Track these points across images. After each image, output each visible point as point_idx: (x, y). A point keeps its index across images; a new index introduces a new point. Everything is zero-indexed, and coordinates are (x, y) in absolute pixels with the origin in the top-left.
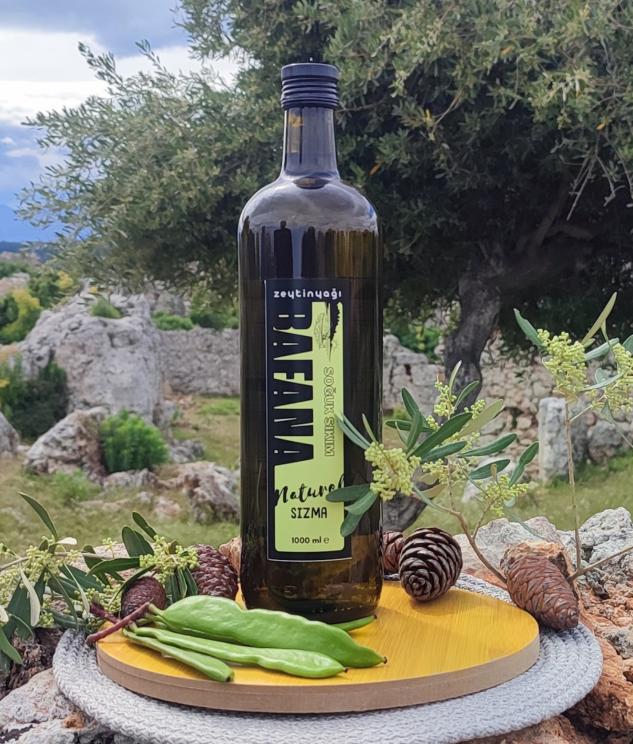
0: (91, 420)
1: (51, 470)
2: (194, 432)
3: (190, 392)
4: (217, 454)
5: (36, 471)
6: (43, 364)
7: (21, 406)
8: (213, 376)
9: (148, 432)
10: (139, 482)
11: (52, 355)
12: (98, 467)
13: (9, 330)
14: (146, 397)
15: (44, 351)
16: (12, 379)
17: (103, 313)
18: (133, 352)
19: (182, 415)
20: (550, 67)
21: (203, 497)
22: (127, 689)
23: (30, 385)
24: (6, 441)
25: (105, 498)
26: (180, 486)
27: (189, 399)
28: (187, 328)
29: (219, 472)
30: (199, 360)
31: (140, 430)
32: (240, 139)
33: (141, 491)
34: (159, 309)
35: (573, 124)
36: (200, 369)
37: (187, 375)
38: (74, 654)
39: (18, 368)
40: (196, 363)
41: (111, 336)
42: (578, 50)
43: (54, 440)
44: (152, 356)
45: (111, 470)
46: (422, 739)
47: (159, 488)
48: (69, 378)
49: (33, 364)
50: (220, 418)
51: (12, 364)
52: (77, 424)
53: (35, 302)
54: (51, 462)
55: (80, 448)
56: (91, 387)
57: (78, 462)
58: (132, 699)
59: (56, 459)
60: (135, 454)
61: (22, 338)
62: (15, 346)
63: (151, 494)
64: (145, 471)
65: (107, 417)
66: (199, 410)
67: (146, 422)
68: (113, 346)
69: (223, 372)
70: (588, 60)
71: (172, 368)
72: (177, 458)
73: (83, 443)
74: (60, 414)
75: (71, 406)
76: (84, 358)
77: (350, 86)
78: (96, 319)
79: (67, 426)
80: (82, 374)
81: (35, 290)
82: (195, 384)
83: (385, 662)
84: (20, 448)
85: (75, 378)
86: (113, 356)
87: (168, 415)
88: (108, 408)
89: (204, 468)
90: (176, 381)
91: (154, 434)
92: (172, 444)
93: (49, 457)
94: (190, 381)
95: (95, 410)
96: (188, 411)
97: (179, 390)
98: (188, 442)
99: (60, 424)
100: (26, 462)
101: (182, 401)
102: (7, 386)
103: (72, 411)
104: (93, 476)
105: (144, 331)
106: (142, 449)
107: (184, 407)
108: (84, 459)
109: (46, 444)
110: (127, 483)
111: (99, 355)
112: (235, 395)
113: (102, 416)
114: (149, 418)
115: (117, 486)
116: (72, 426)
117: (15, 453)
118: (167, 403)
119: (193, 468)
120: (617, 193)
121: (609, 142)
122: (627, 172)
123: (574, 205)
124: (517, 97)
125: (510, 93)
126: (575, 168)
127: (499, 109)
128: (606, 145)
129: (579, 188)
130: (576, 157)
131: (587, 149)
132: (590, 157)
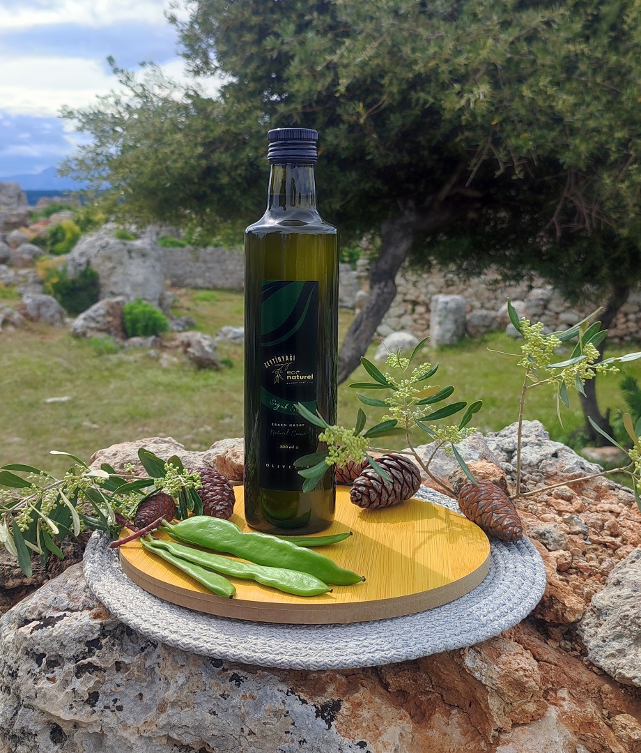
0: (116, 305)
1: (88, 335)
2: (186, 312)
3: (184, 286)
4: (203, 326)
5: (78, 335)
6: (82, 268)
9: (154, 312)
10: (149, 344)
11: (88, 263)
12: (121, 334)
13: (60, 246)
14: (154, 288)
15: (83, 260)
16: (61, 278)
17: (123, 237)
19: (179, 301)
20: (457, 82)
21: (194, 354)
23: (74, 282)
24: (57, 316)
26: (178, 347)
27: (183, 291)
28: (182, 245)
29: (205, 339)
30: (191, 267)
31: (150, 311)
33: (150, 349)
34: (163, 234)
35: (473, 121)
36: (191, 272)
37: (182, 276)
38: (101, 553)
39: (65, 270)
40: (188, 269)
41: (129, 252)
42: (479, 70)
43: (90, 317)
44: (158, 265)
45: (130, 335)
46: (401, 653)
47: (163, 348)
48: (101, 277)
49: (75, 268)
50: (205, 303)
51: (61, 268)
52: (106, 308)
53: (77, 229)
54: (88, 330)
55: (109, 322)
56: (116, 283)
57: (108, 331)
59: (92, 329)
60: (146, 327)
61: (67, 251)
62: (64, 257)
63: (158, 351)
64: (152, 338)
65: (127, 303)
66: (191, 298)
67: (154, 307)
68: (131, 258)
69: (207, 274)
70: (487, 78)
72: (175, 328)
73: (110, 319)
74: (95, 300)
75: (101, 295)
76: (111, 265)
77: (304, 94)
78: (118, 241)
79: (99, 308)
80: (110, 276)
81: (77, 221)
82: (188, 281)
83: (364, 581)
84: (68, 320)
85: (104, 278)
86: (131, 264)
87: (169, 301)
88: (128, 296)
89: (195, 336)
90: (175, 279)
91: (159, 313)
92: (172, 319)
93: (88, 327)
94: (184, 280)
95: (119, 299)
96: (184, 298)
97: (177, 284)
98: (184, 318)
99: (95, 307)
100: (72, 330)
101: (178, 292)
102: (58, 283)
103: (103, 298)
104: (118, 340)
105: (153, 249)
106: (151, 323)
107: (180, 296)
108: (112, 329)
109: (85, 319)
110: (141, 345)
111: (121, 263)
112: (215, 288)
113: (123, 303)
114: (156, 303)
115: (134, 346)
116: (103, 309)
117: (64, 324)
118: (169, 293)
119: (187, 337)
120: (506, 169)
121: (499, 135)
122: (513, 155)
123: (472, 177)
124: (432, 100)
125: (426, 97)
126: (472, 152)
127: (415, 111)
128: (497, 137)
129: (475, 166)
130: (474, 144)
131: (482, 139)
132: (485, 144)
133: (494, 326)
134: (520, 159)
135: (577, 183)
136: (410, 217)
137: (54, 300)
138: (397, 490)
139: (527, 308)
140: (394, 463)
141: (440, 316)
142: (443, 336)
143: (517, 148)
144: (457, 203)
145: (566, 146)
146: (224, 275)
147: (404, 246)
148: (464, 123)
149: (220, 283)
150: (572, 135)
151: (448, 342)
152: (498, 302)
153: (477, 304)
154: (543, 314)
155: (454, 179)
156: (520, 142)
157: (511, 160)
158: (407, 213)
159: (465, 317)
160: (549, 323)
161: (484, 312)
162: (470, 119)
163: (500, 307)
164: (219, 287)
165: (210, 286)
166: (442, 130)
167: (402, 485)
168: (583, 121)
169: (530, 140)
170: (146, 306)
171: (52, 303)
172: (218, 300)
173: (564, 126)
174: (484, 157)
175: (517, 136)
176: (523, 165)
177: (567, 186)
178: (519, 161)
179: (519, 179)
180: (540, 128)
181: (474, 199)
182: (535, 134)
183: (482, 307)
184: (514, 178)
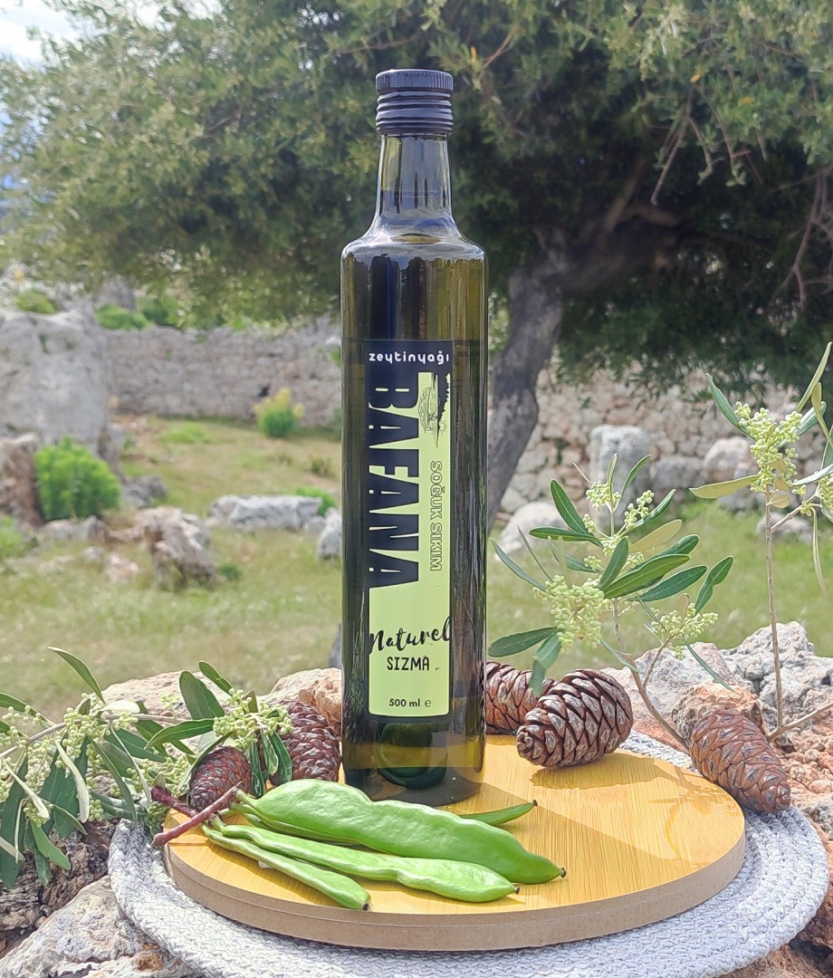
0: (20, 452)
2: (149, 466)
3: (145, 412)
4: (181, 495)
8: (174, 391)
9: (94, 467)
10: (84, 535)
12: (31, 514)
14: (89, 417)
18: (71, 360)
19: (134, 444)
21: (169, 554)
22: (218, 914)
25: (42, 555)
26: (137, 540)
27: (143, 421)
28: (139, 326)
29: (189, 522)
30: (156, 370)
31: (85, 465)
33: (87, 545)
34: (104, 301)
35: (660, 73)
36: (156, 381)
37: (139, 390)
38: (136, 860)
40: (152, 374)
41: (43, 339)
44: (96, 366)
45: (48, 517)
47: (111, 542)
50: (185, 448)
52: (3, 457)
55: (8, 489)
56: (17, 406)
57: (5, 508)
58: (229, 932)
60: (79, 496)
63: (101, 550)
64: (91, 520)
65: (41, 447)
66: (157, 437)
67: (89, 456)
68: (45, 351)
69: (187, 386)
71: (120, 381)
72: (131, 500)
73: (10, 482)
76: (7, 367)
77: (373, 15)
78: (23, 315)
80: (6, 388)
82: (153, 401)
83: (563, 875)
86: (47, 365)
87: (117, 444)
88: (40, 433)
89: (168, 516)
90: (127, 398)
91: (103, 469)
92: (124, 482)
94: (144, 398)
95: (27, 438)
96: (145, 437)
98: (145, 479)
101: (134, 425)
104: (26, 526)
105: (86, 332)
106: (88, 489)
107: (138, 432)
108: (13, 504)
110: (70, 536)
111: (27, 363)
112: (202, 417)
113: (34, 447)
114: (93, 448)
115: (56, 540)
118: (116, 427)
119: (155, 517)
120: (714, 167)
121: (704, 99)
122: (727, 139)
123: (660, 182)
124: (589, 35)
125: (579, 29)
126: (660, 131)
127: (564, 52)
128: (700, 103)
129: (666, 159)
130: (663, 118)
131: (678, 108)
132: (680, 117)
134: (740, 147)
136: (559, 264)
138: (590, 732)
140: (588, 685)
144: (637, 235)
145: (812, 122)
146: (218, 387)
147: (549, 322)
148: (644, 77)
149: (211, 404)
152: (704, 439)
153: (667, 445)
156: (737, 114)
157: (724, 148)
158: (552, 255)
159: (647, 471)
161: (681, 461)
162: (655, 69)
163: (707, 451)
164: (210, 413)
165: (193, 411)
166: (610, 89)
167: (599, 724)
169: (754, 111)
170: (78, 454)
172: (207, 442)
174: (680, 143)
175: (734, 102)
176: (744, 159)
177: (816, 202)
178: (736, 150)
179: (738, 186)
180: (770, 88)
181: (663, 229)
182: (762, 99)
183: (676, 451)
184: (730, 184)
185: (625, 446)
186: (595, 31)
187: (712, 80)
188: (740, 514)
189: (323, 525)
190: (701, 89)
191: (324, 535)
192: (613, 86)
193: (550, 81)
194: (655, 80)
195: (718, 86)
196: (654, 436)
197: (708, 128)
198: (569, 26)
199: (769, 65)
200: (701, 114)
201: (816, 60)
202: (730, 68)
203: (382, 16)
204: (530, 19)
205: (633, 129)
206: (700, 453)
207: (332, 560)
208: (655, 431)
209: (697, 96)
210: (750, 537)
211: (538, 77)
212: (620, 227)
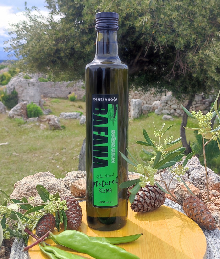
0: (24, 105)
1: (14, 117)
2: (49, 107)
3: (48, 97)
4: (54, 112)
5: (11, 117)
6: (12, 90)
7: (7, 101)
8: (53, 93)
9: (38, 108)
10: (36, 120)
11: (14, 88)
12: (26, 116)
13: (4, 82)
14: (37, 98)
15: (12, 87)
16: (5, 94)
17: (26, 78)
18: (34, 88)
19: (46, 103)
20: (140, 16)
21: (52, 124)
23: (9, 96)
24: (3, 110)
25: (28, 124)
26: (46, 121)
27: (47, 99)
28: (46, 81)
29: (55, 118)
30: (50, 89)
31: (36, 107)
32: (60, 34)
33: (37, 122)
34: (40, 77)
36: (50, 91)
37: (47, 93)
39: (6, 91)
40: (49, 90)
41: (28, 84)
42: (147, 11)
43: (15, 110)
44: (38, 89)
45: (29, 117)
47: (41, 122)
48: (19, 94)
49: (10, 90)
50: (55, 103)
51: (4, 91)
52: (21, 106)
53: (9, 75)
54: (14, 115)
55: (22, 112)
56: (24, 96)
57: (21, 115)
59: (16, 115)
60: (35, 113)
61: (7, 84)
62: (5, 86)
63: (39, 123)
64: (37, 118)
65: (28, 104)
66: (50, 101)
68: (29, 86)
69: (55, 92)
70: (150, 14)
71: (43, 91)
72: (45, 113)
73: (22, 110)
74: (17, 103)
76: (22, 89)
77: (89, 21)
78: (25, 79)
80: (22, 93)
81: (10, 72)
82: (49, 95)
84: (7, 111)
85: (20, 94)
86: (29, 89)
87: (43, 103)
88: (28, 101)
89: (52, 116)
90: (44, 94)
91: (39, 108)
92: (44, 110)
93: (14, 114)
94: (48, 94)
95: (25, 102)
96: (47, 102)
97: (45, 97)
98: (48, 109)
99: (17, 106)
100: (9, 115)
101: (46, 99)
102: (4, 96)
103: (20, 102)
104: (25, 119)
105: (37, 83)
106: (36, 112)
107: (46, 101)
108: (23, 115)
109: (13, 111)
110: (33, 121)
111: (26, 88)
112: (58, 98)
113: (27, 104)
114: (38, 104)
115: (31, 121)
116: (19, 106)
117: (6, 113)
118: (42, 100)
119: (49, 117)
120: (157, 50)
121: (155, 37)
122: (159, 44)
123: (146, 53)
124: (132, 24)
125: (130, 23)
126: (146, 43)
127: (127, 28)
128: (154, 37)
129: (147, 49)
130: (146, 40)
131: (149, 38)
132: (150, 40)
133: (151, 110)
134: (162, 46)
135: (180, 55)
137: (2, 103)
139: (161, 103)
141: (134, 107)
142: (135, 115)
143: (161, 42)
144: (141, 63)
145: (176, 41)
146: (61, 92)
148: (143, 32)
149: (60, 95)
150: (178, 36)
151: (136, 117)
152: (152, 101)
153: (145, 102)
154: (166, 105)
155: (140, 54)
156: (162, 39)
157: (159, 46)
159: (141, 107)
160: (168, 109)
161: (147, 105)
162: (145, 31)
163: (153, 103)
164: (60, 97)
165: (57, 97)
166: (136, 35)
168: (182, 31)
169: (165, 39)
170: (34, 105)
171: (1, 104)
172: (59, 102)
173: (176, 33)
174: (150, 45)
175: (161, 37)
176: (163, 48)
177: (177, 57)
178: (161, 46)
179: (162, 53)
180: (168, 34)
181: (146, 62)
182: (167, 36)
183: (147, 103)
184: (160, 53)
185: (137, 103)
186: (133, 23)
187: (156, 32)
188: (159, 115)
189: (81, 118)
190: (154, 35)
191: (81, 120)
192: (137, 34)
193: (124, 34)
194: (145, 33)
195: (158, 34)
196: (142, 101)
197: (156, 42)
198: (128, 22)
199: (168, 30)
200: (154, 39)
201: (177, 29)
202: (160, 30)
203: (91, 21)
204: (120, 21)
205: (141, 43)
206: (151, 104)
207: (82, 124)
208: (143, 100)
209: (153, 36)
210: (161, 119)
211: (122, 33)
212: (138, 62)
